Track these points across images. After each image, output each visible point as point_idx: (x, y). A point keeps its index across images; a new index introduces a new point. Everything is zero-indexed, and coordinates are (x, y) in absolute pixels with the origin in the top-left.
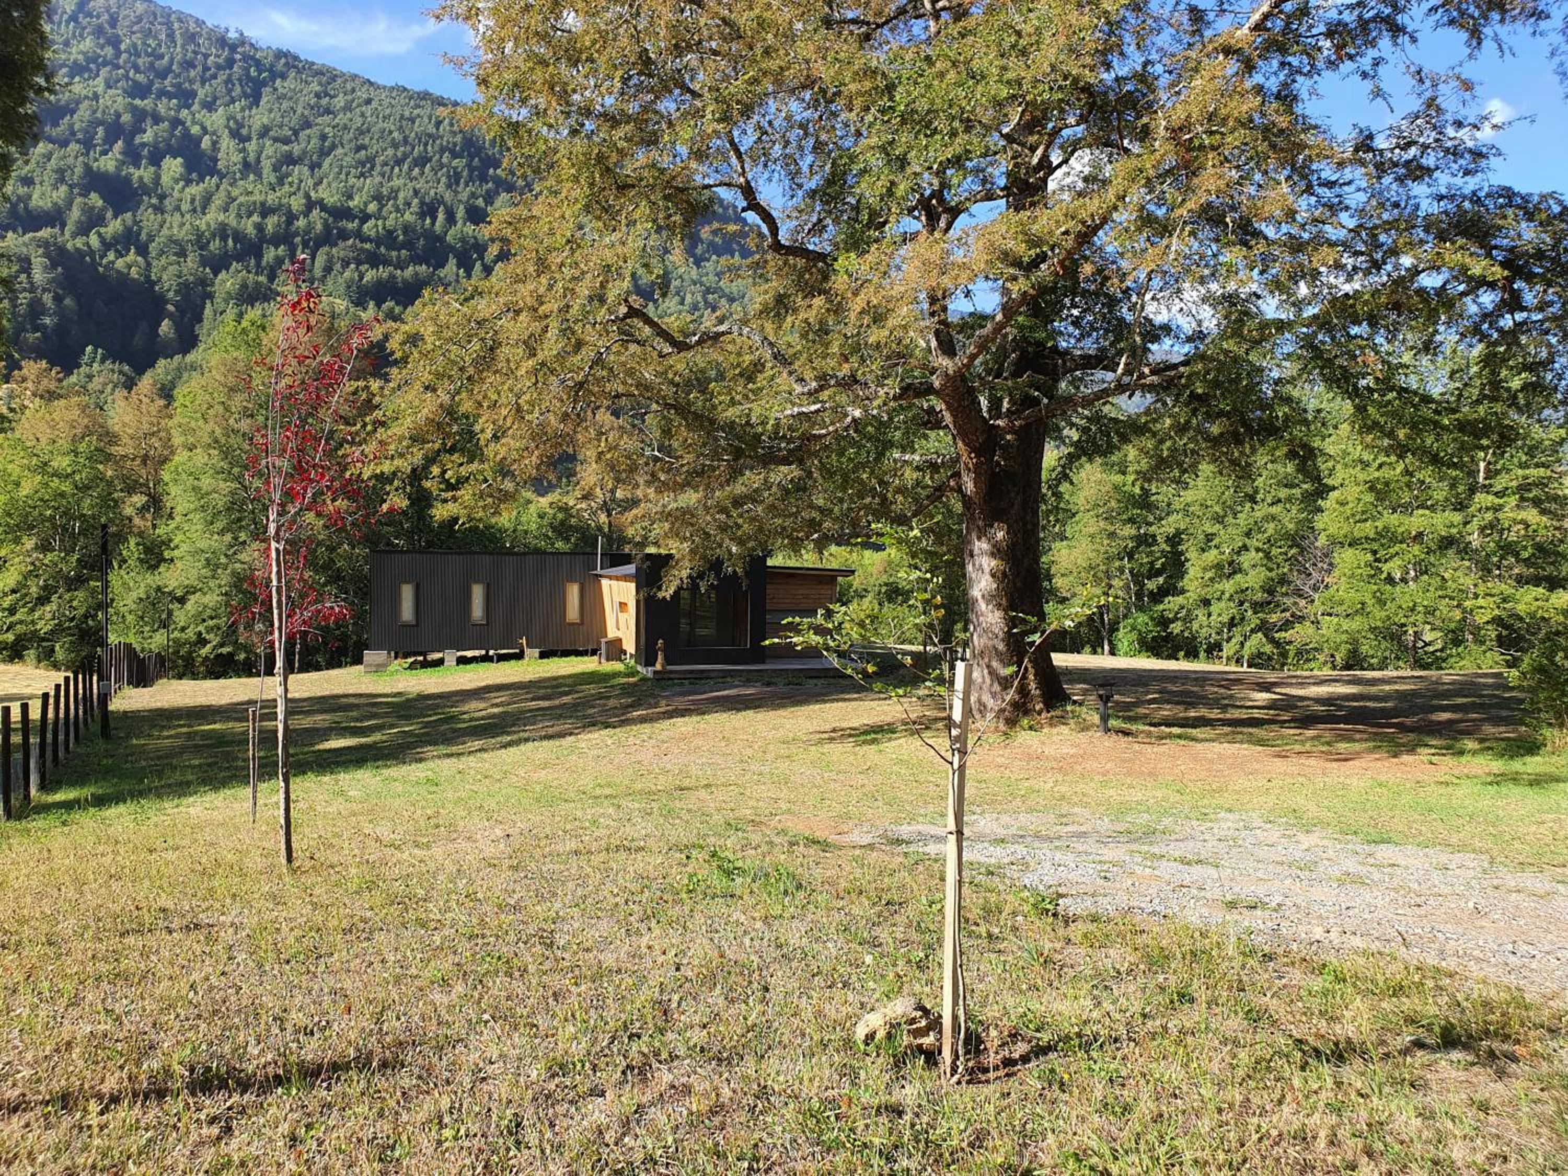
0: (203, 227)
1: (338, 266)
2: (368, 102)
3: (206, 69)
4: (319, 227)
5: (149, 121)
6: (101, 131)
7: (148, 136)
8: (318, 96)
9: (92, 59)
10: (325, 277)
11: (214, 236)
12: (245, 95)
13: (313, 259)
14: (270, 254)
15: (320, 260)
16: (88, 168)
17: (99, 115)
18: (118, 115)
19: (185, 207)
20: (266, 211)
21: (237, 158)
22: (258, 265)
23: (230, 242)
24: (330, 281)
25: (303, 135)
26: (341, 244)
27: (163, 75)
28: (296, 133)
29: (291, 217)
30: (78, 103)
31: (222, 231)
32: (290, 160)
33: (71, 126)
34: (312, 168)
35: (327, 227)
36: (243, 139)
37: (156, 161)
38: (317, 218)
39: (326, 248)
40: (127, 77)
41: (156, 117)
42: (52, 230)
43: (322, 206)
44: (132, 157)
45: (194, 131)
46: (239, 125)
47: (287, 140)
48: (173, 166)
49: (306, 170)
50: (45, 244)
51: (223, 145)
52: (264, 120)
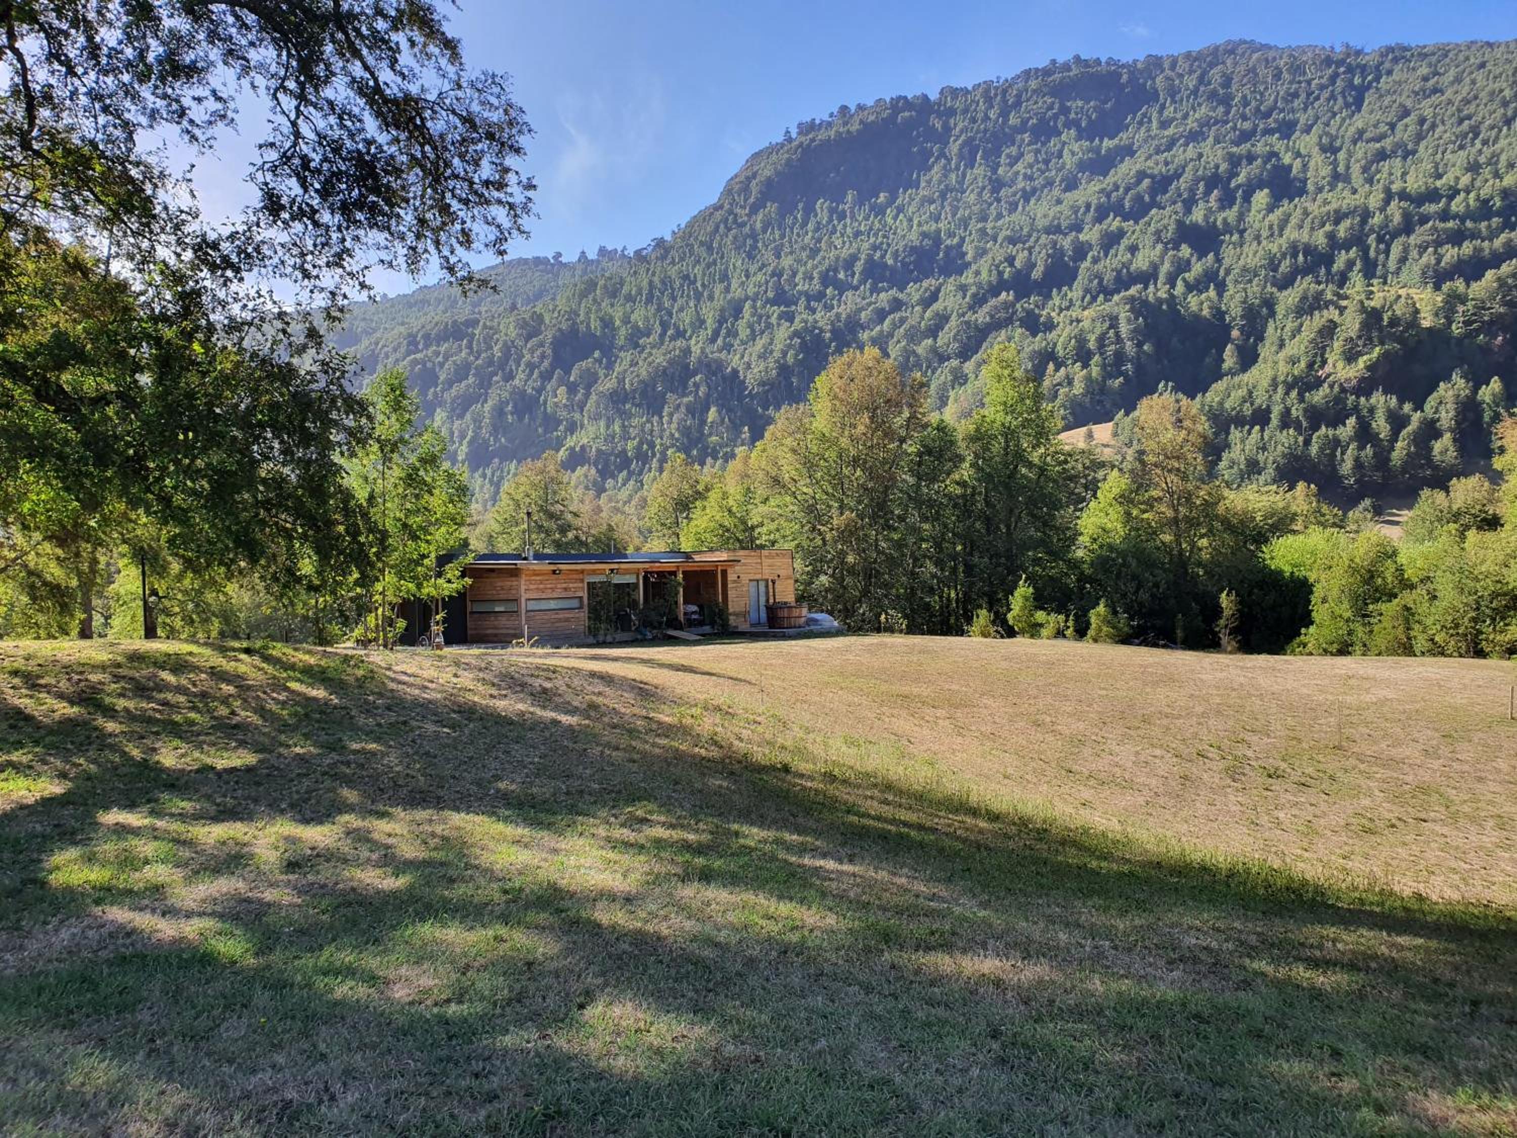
0: (1275, 250)
1: (1414, 253)
2: (1482, 65)
3: (1309, 94)
4: (1397, 219)
5: (1244, 162)
6: (1202, 185)
7: (1241, 179)
8: (1425, 79)
9: (1206, 123)
10: (1399, 268)
11: (1284, 256)
12: (1347, 105)
13: (1387, 252)
14: (1341, 260)
15: (1396, 250)
16: (1180, 224)
17: (1200, 173)
18: (1217, 167)
19: (1265, 233)
20: (1338, 217)
21: (1326, 171)
22: (1329, 272)
23: (1301, 258)
24: (1405, 270)
25: (1400, 126)
26: (1419, 230)
27: (1268, 115)
28: (1392, 126)
29: (1366, 215)
30: (1184, 168)
31: (1294, 250)
32: (1382, 156)
33: (1178, 189)
34: (1405, 158)
35: (1407, 216)
36: (1335, 151)
37: (1247, 198)
38: (1395, 210)
39: (1402, 239)
40: (1234, 128)
41: (1251, 158)
42: (1140, 286)
43: (1403, 195)
44: (1227, 201)
45: (1287, 159)
46: (1333, 138)
47: (1378, 139)
48: (1261, 198)
49: (1398, 162)
50: (1132, 300)
51: (1312, 164)
52: (1360, 124)
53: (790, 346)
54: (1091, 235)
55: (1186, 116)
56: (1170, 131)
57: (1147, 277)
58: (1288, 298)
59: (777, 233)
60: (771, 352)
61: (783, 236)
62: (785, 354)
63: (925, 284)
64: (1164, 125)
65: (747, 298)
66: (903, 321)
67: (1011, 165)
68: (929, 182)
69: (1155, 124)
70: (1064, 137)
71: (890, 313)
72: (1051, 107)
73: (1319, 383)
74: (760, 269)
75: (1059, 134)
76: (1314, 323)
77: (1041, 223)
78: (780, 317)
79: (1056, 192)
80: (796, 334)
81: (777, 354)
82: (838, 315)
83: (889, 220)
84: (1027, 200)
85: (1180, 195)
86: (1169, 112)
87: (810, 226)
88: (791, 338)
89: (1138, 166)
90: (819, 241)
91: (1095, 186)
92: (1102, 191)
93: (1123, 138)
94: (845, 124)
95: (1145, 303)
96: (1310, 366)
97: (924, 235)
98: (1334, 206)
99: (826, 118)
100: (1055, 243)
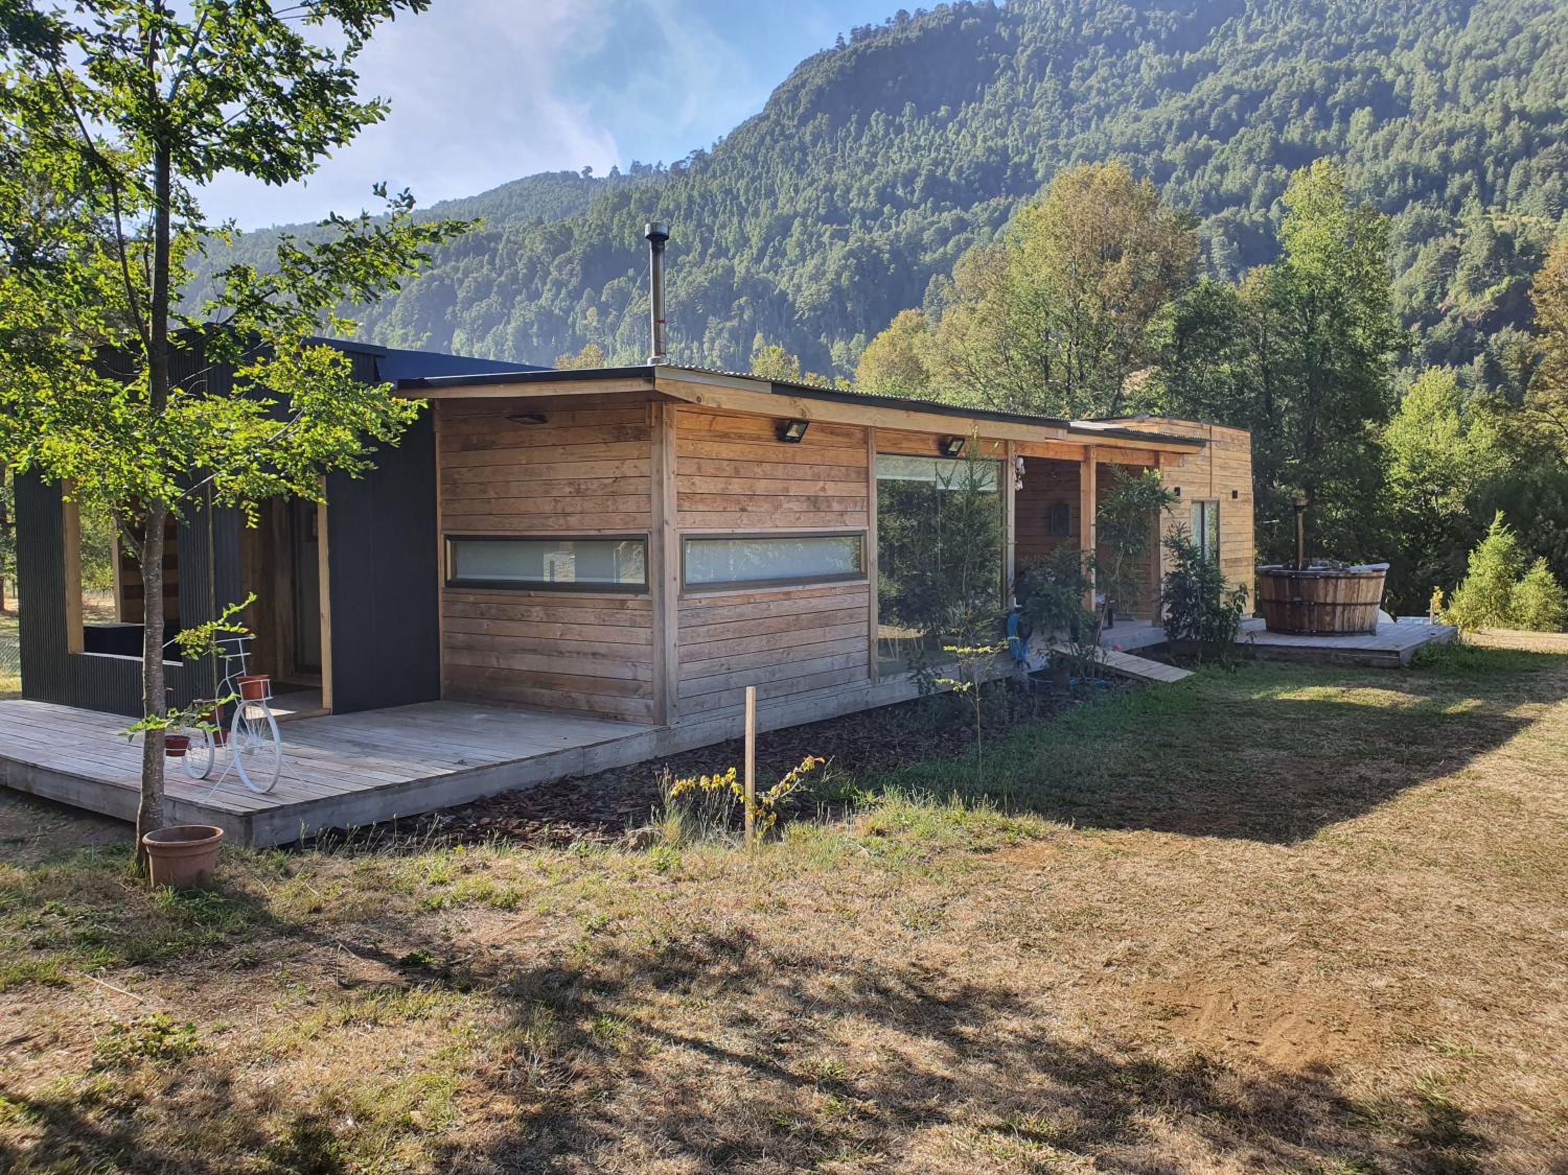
0: (1382, 171)
1: (1537, 178)
3: (1409, 8)
4: (1517, 140)
5: (1342, 78)
6: (1295, 104)
7: (1339, 96)
9: (1298, 36)
10: (1520, 194)
11: (1392, 178)
12: (1451, 21)
13: (1506, 176)
14: (1454, 185)
15: (1516, 175)
16: (1274, 142)
17: (1294, 89)
18: (1312, 82)
19: (1367, 155)
20: (1452, 137)
21: (1432, 89)
22: (1440, 198)
23: (1410, 181)
24: (1526, 197)
25: (1511, 43)
26: (1543, 152)
27: (1364, 29)
28: (1503, 43)
29: (1483, 135)
30: (1275, 83)
31: (1402, 171)
32: (1493, 74)
33: (1270, 106)
34: (1518, 77)
35: (1527, 137)
36: (1441, 68)
37: (1345, 118)
38: (1515, 130)
39: (1524, 162)
40: (1328, 42)
41: (1350, 74)
42: (1233, 209)
43: (1523, 114)
44: (1324, 120)
45: (1389, 75)
46: (1439, 54)
47: (1491, 55)
48: (1362, 117)
49: (1511, 81)
50: (1225, 223)
51: (1417, 81)
52: (1468, 40)
53: (845, 267)
54: (1175, 154)
55: (1275, 29)
56: (1259, 45)
57: (1241, 199)
58: (1402, 223)
59: (828, 147)
60: (824, 273)
61: (834, 150)
62: (839, 275)
63: (993, 202)
64: (1251, 38)
65: (796, 214)
66: (969, 242)
67: (1084, 79)
68: (994, 95)
69: (1240, 35)
70: (1141, 50)
71: (954, 233)
72: (1127, 17)
73: (1438, 317)
74: (810, 184)
75: (1136, 46)
76: (1428, 254)
77: (1118, 141)
78: (832, 237)
79: (1132, 109)
80: (851, 254)
81: (830, 276)
82: (897, 235)
83: (951, 136)
84: (1101, 118)
85: (1271, 114)
86: (1256, 24)
87: (865, 140)
88: (846, 258)
89: (1224, 82)
90: (875, 155)
91: (1177, 102)
92: (1186, 107)
93: (1207, 50)
94: (904, 30)
95: (1239, 226)
96: (1429, 297)
97: (990, 150)
98: (1446, 124)
99: (882, 24)
100: (1136, 161)
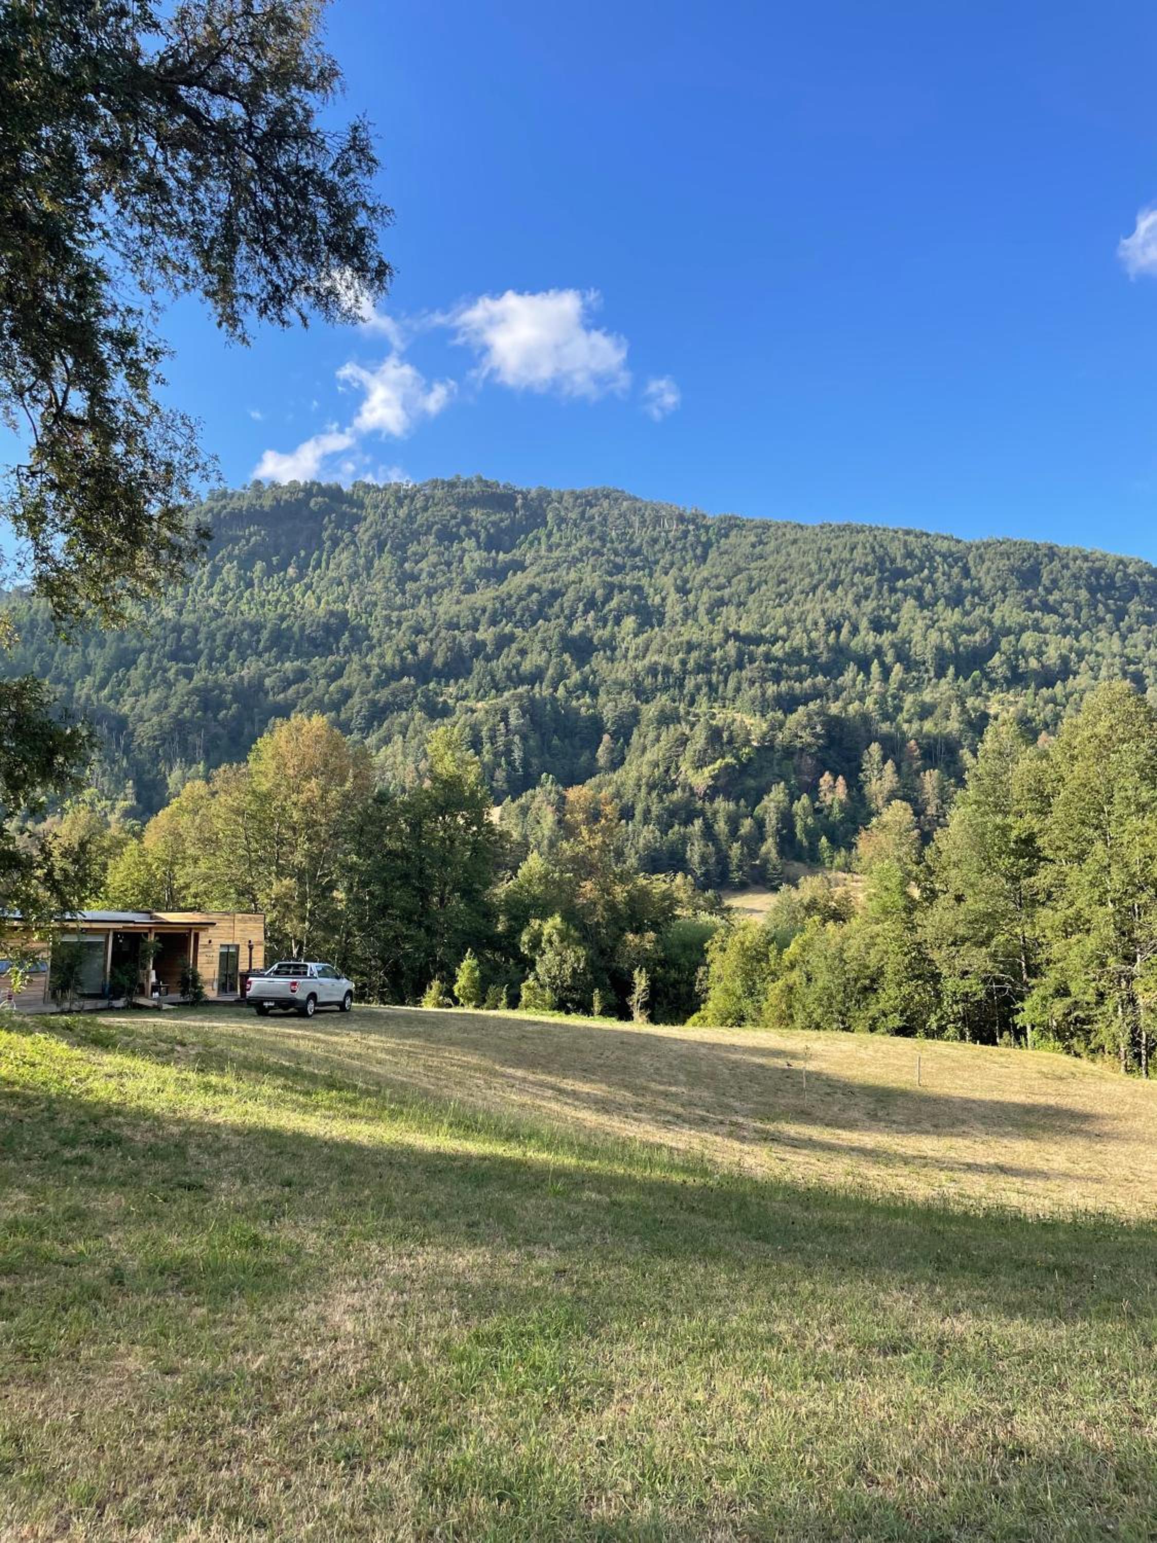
0: (639, 668)
1: (745, 685)
2: (795, 542)
3: (667, 543)
4: (733, 655)
5: (616, 591)
6: (581, 606)
8: (753, 546)
9: (584, 552)
10: (735, 696)
11: (647, 674)
13: (726, 681)
14: (690, 684)
15: (732, 681)
16: (563, 637)
17: (580, 594)
18: (594, 591)
19: (631, 654)
20: (690, 647)
21: (679, 608)
22: (681, 692)
23: (660, 677)
24: (739, 698)
25: (735, 580)
26: (750, 667)
28: (730, 580)
29: (710, 649)
30: (567, 588)
31: (654, 670)
32: (721, 602)
33: (562, 605)
34: (739, 607)
35: (740, 654)
36: (687, 593)
37: (618, 621)
38: (732, 647)
39: (737, 672)
40: (608, 561)
41: (622, 589)
42: (526, 687)
43: (738, 636)
44: (603, 621)
46: (686, 581)
47: (720, 588)
48: (630, 622)
49: (732, 609)
50: (520, 697)
51: (669, 601)
52: (705, 574)
53: (186, 704)
54: (486, 634)
55: (569, 545)
56: (556, 554)
57: (536, 677)
58: (650, 711)
59: (180, 590)
60: (166, 707)
61: (186, 594)
62: (181, 709)
63: (331, 658)
64: (550, 549)
65: (141, 650)
66: (308, 691)
67: (417, 562)
68: (339, 565)
69: (543, 547)
70: (465, 544)
71: (295, 682)
72: (454, 517)
73: (674, 788)
74: (159, 623)
75: (461, 541)
76: (669, 735)
77: (442, 618)
78: (177, 674)
79: (456, 593)
80: (196, 691)
81: (173, 710)
82: (241, 678)
83: (298, 595)
84: (429, 596)
85: (562, 611)
86: (555, 539)
87: (217, 588)
88: (189, 693)
89: (528, 581)
90: (225, 603)
91: (490, 593)
92: (497, 597)
93: (516, 553)
94: (259, 497)
95: (532, 700)
96: (667, 771)
97: (332, 613)
98: (685, 638)
99: (240, 490)
100: (455, 638)
